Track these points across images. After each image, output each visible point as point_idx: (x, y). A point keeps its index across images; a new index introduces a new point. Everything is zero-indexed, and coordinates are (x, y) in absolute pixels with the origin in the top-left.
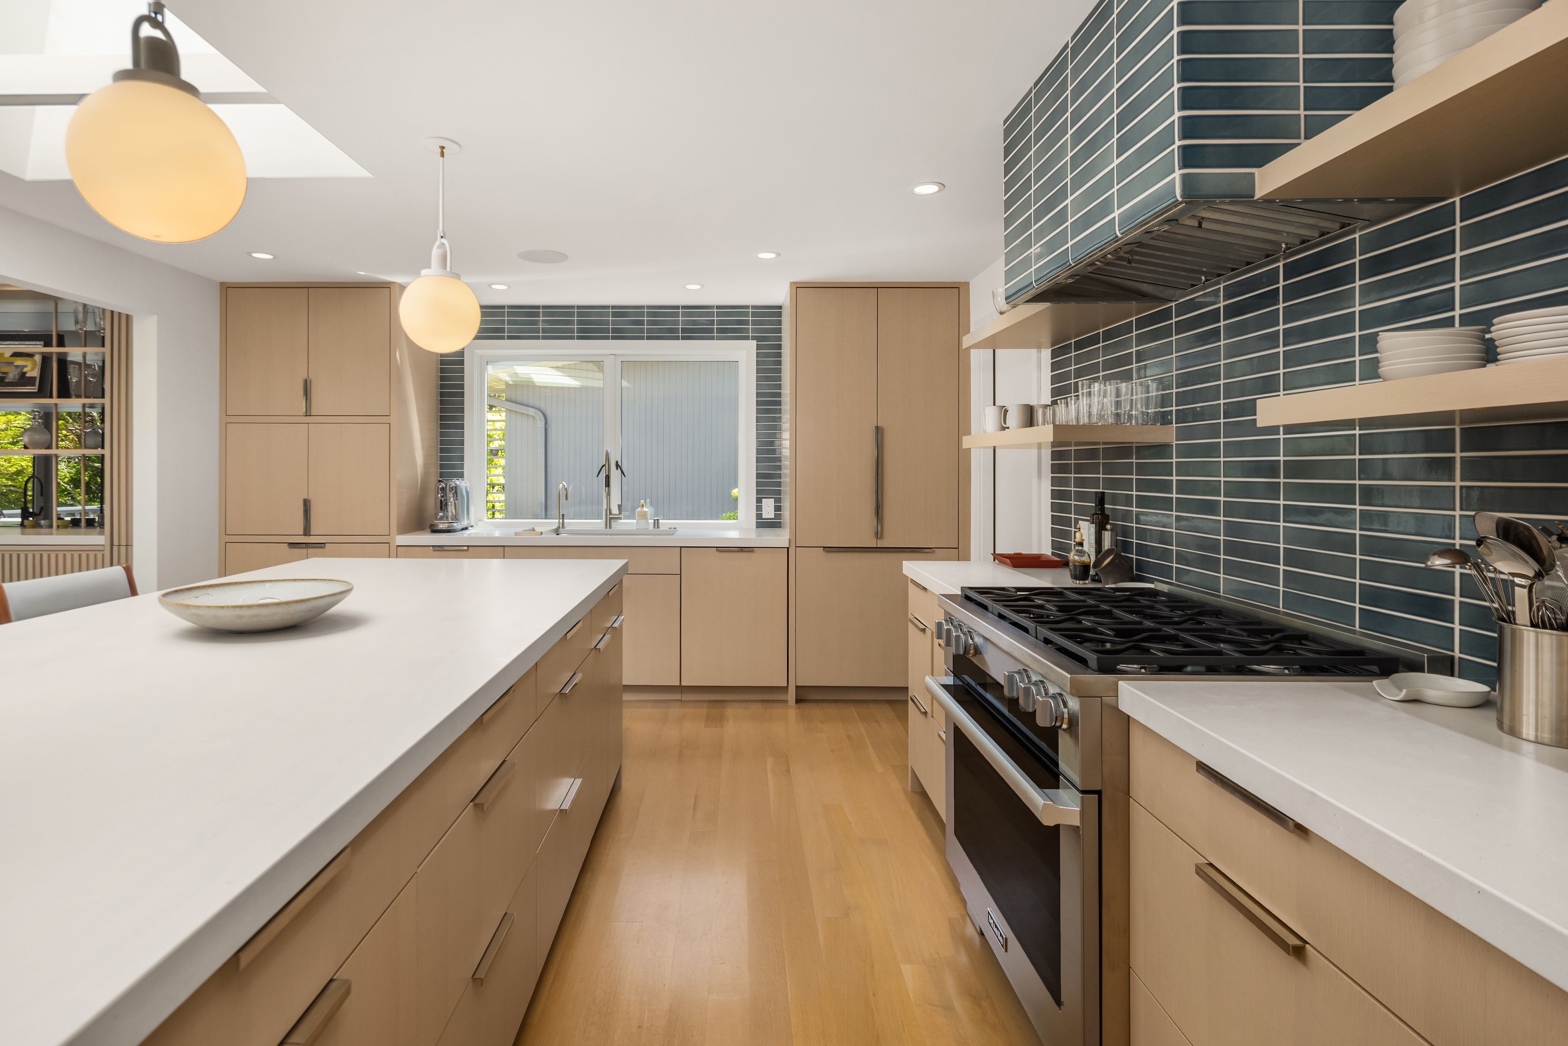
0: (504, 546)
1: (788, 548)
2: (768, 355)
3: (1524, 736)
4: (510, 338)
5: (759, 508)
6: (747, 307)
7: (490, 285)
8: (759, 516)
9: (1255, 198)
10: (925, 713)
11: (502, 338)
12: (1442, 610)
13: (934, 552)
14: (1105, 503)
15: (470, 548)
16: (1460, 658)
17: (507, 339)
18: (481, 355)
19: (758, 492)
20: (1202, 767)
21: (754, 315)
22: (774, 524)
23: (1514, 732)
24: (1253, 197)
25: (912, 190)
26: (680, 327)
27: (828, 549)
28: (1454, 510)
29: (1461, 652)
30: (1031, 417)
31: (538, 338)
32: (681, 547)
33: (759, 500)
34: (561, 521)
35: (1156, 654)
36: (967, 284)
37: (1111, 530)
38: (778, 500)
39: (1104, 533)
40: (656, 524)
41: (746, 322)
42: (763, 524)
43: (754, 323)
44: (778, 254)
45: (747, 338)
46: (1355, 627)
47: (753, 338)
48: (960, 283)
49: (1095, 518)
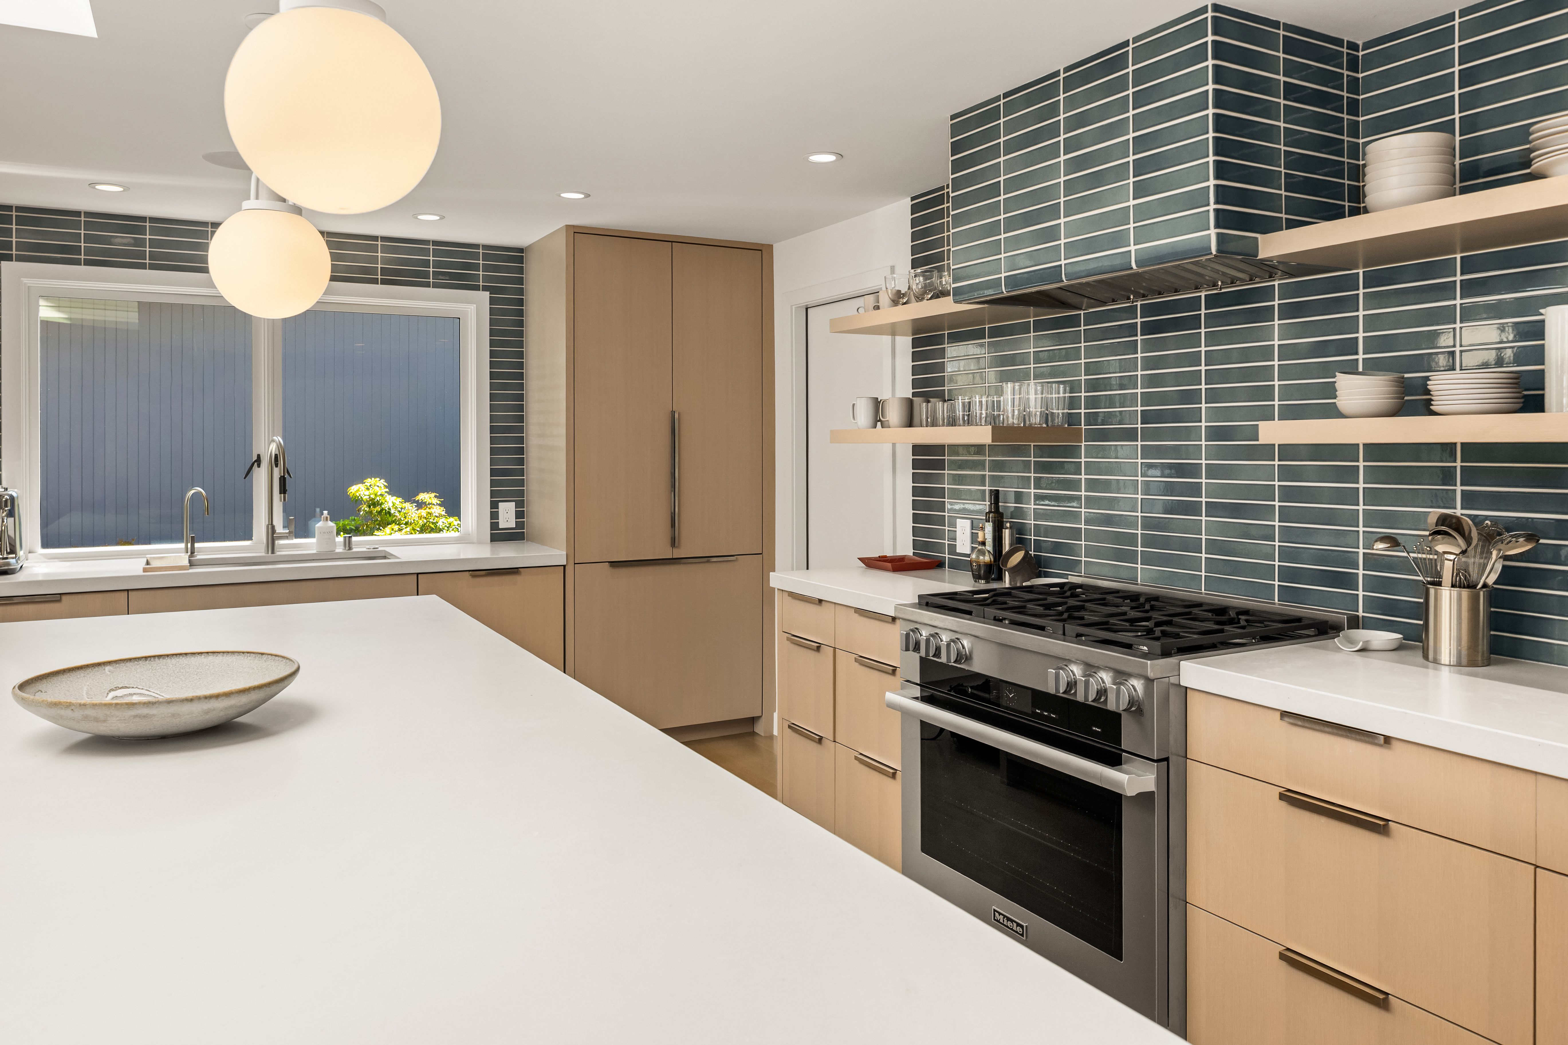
0: (128, 590)
1: (564, 566)
2: (504, 312)
3: (1443, 662)
4: (88, 263)
5: (494, 515)
6: (476, 246)
7: (92, 184)
8: (494, 526)
9: (1258, 258)
10: (820, 740)
11: (77, 262)
12: (1348, 581)
13: (736, 560)
14: (1000, 501)
15: (64, 597)
16: (1363, 616)
17: (85, 265)
18: (29, 286)
19: (493, 494)
20: (1285, 714)
21: (486, 257)
22: (516, 535)
23: (1436, 661)
24: (1257, 257)
25: (808, 158)
26: (379, 266)
27: (614, 564)
28: (1358, 505)
29: (1363, 612)
30: (911, 410)
31: (142, 266)
32: (418, 574)
33: (494, 505)
34: (189, 545)
35: (1188, 637)
36: (770, 247)
37: (1011, 528)
38: (520, 504)
39: (1005, 531)
40: (348, 544)
41: (476, 267)
42: (499, 536)
43: (486, 268)
44: (587, 196)
45: (476, 288)
46: (1274, 601)
47: (485, 289)
48: (763, 245)
49: (990, 516)
